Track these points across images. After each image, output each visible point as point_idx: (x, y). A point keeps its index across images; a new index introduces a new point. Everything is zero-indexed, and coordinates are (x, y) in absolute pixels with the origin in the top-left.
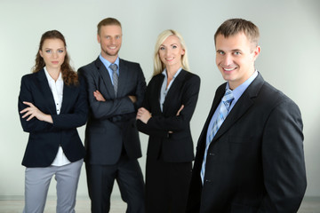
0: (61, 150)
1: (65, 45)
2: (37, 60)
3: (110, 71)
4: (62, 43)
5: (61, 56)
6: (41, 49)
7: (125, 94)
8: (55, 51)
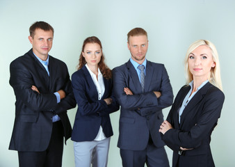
0: (101, 129)
1: (101, 47)
2: (80, 60)
3: (138, 71)
4: (99, 46)
5: (98, 56)
6: (83, 51)
7: (150, 90)
8: (93, 53)
